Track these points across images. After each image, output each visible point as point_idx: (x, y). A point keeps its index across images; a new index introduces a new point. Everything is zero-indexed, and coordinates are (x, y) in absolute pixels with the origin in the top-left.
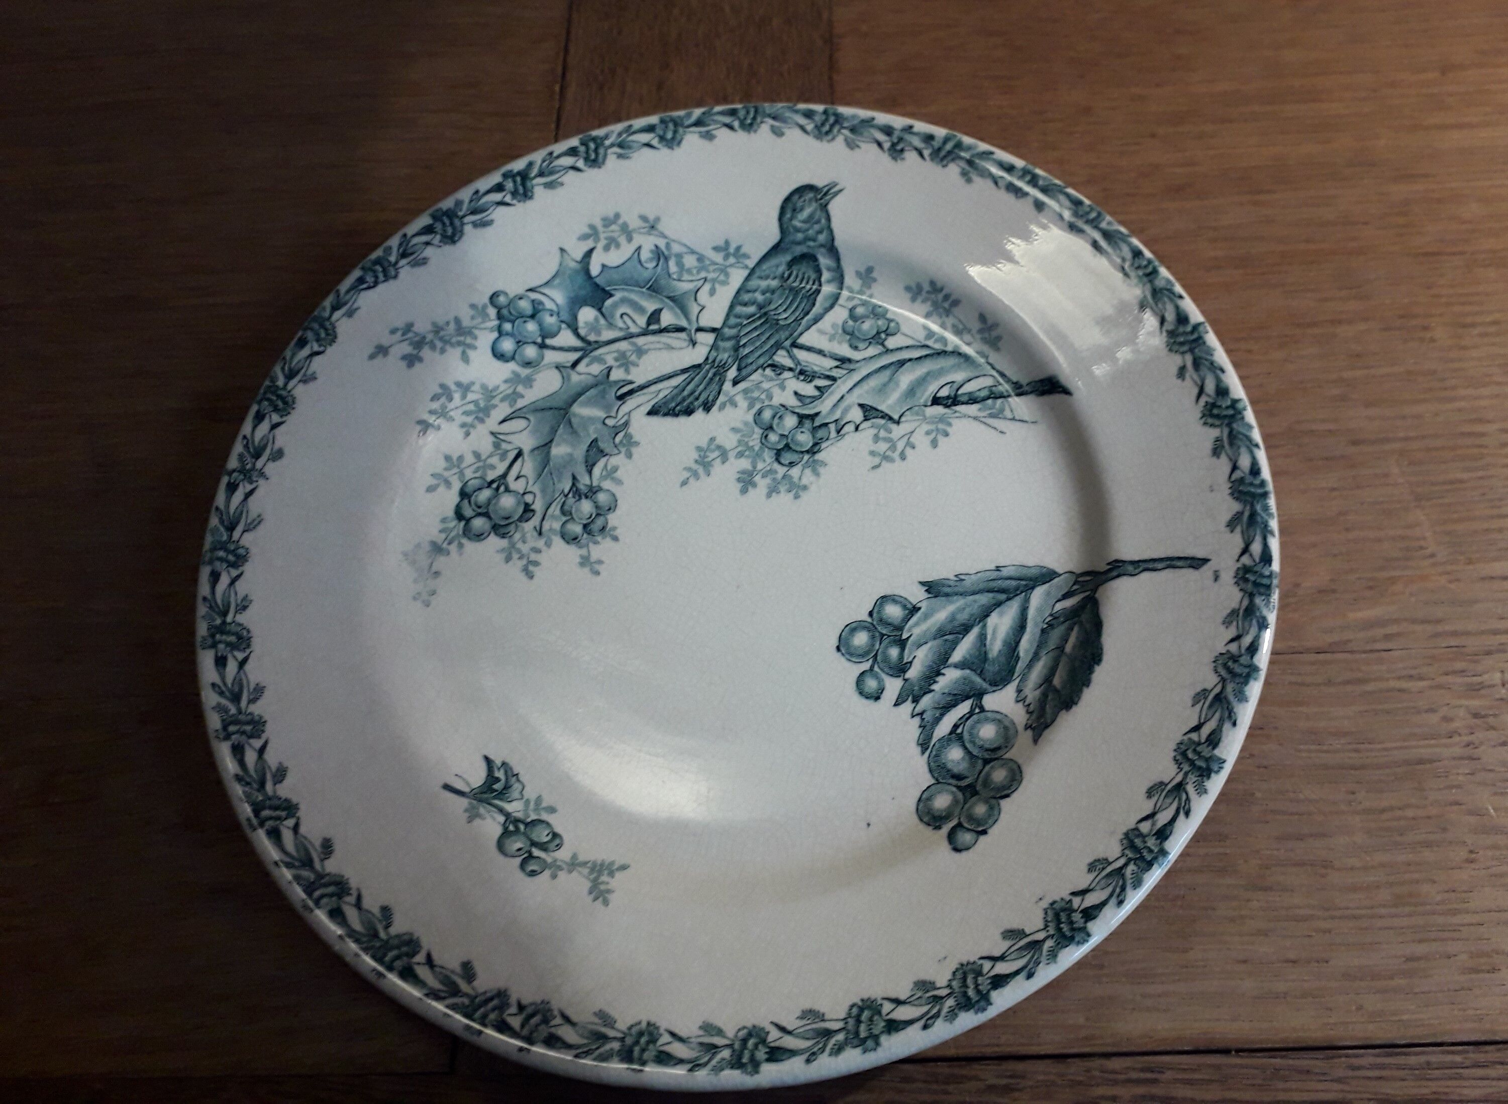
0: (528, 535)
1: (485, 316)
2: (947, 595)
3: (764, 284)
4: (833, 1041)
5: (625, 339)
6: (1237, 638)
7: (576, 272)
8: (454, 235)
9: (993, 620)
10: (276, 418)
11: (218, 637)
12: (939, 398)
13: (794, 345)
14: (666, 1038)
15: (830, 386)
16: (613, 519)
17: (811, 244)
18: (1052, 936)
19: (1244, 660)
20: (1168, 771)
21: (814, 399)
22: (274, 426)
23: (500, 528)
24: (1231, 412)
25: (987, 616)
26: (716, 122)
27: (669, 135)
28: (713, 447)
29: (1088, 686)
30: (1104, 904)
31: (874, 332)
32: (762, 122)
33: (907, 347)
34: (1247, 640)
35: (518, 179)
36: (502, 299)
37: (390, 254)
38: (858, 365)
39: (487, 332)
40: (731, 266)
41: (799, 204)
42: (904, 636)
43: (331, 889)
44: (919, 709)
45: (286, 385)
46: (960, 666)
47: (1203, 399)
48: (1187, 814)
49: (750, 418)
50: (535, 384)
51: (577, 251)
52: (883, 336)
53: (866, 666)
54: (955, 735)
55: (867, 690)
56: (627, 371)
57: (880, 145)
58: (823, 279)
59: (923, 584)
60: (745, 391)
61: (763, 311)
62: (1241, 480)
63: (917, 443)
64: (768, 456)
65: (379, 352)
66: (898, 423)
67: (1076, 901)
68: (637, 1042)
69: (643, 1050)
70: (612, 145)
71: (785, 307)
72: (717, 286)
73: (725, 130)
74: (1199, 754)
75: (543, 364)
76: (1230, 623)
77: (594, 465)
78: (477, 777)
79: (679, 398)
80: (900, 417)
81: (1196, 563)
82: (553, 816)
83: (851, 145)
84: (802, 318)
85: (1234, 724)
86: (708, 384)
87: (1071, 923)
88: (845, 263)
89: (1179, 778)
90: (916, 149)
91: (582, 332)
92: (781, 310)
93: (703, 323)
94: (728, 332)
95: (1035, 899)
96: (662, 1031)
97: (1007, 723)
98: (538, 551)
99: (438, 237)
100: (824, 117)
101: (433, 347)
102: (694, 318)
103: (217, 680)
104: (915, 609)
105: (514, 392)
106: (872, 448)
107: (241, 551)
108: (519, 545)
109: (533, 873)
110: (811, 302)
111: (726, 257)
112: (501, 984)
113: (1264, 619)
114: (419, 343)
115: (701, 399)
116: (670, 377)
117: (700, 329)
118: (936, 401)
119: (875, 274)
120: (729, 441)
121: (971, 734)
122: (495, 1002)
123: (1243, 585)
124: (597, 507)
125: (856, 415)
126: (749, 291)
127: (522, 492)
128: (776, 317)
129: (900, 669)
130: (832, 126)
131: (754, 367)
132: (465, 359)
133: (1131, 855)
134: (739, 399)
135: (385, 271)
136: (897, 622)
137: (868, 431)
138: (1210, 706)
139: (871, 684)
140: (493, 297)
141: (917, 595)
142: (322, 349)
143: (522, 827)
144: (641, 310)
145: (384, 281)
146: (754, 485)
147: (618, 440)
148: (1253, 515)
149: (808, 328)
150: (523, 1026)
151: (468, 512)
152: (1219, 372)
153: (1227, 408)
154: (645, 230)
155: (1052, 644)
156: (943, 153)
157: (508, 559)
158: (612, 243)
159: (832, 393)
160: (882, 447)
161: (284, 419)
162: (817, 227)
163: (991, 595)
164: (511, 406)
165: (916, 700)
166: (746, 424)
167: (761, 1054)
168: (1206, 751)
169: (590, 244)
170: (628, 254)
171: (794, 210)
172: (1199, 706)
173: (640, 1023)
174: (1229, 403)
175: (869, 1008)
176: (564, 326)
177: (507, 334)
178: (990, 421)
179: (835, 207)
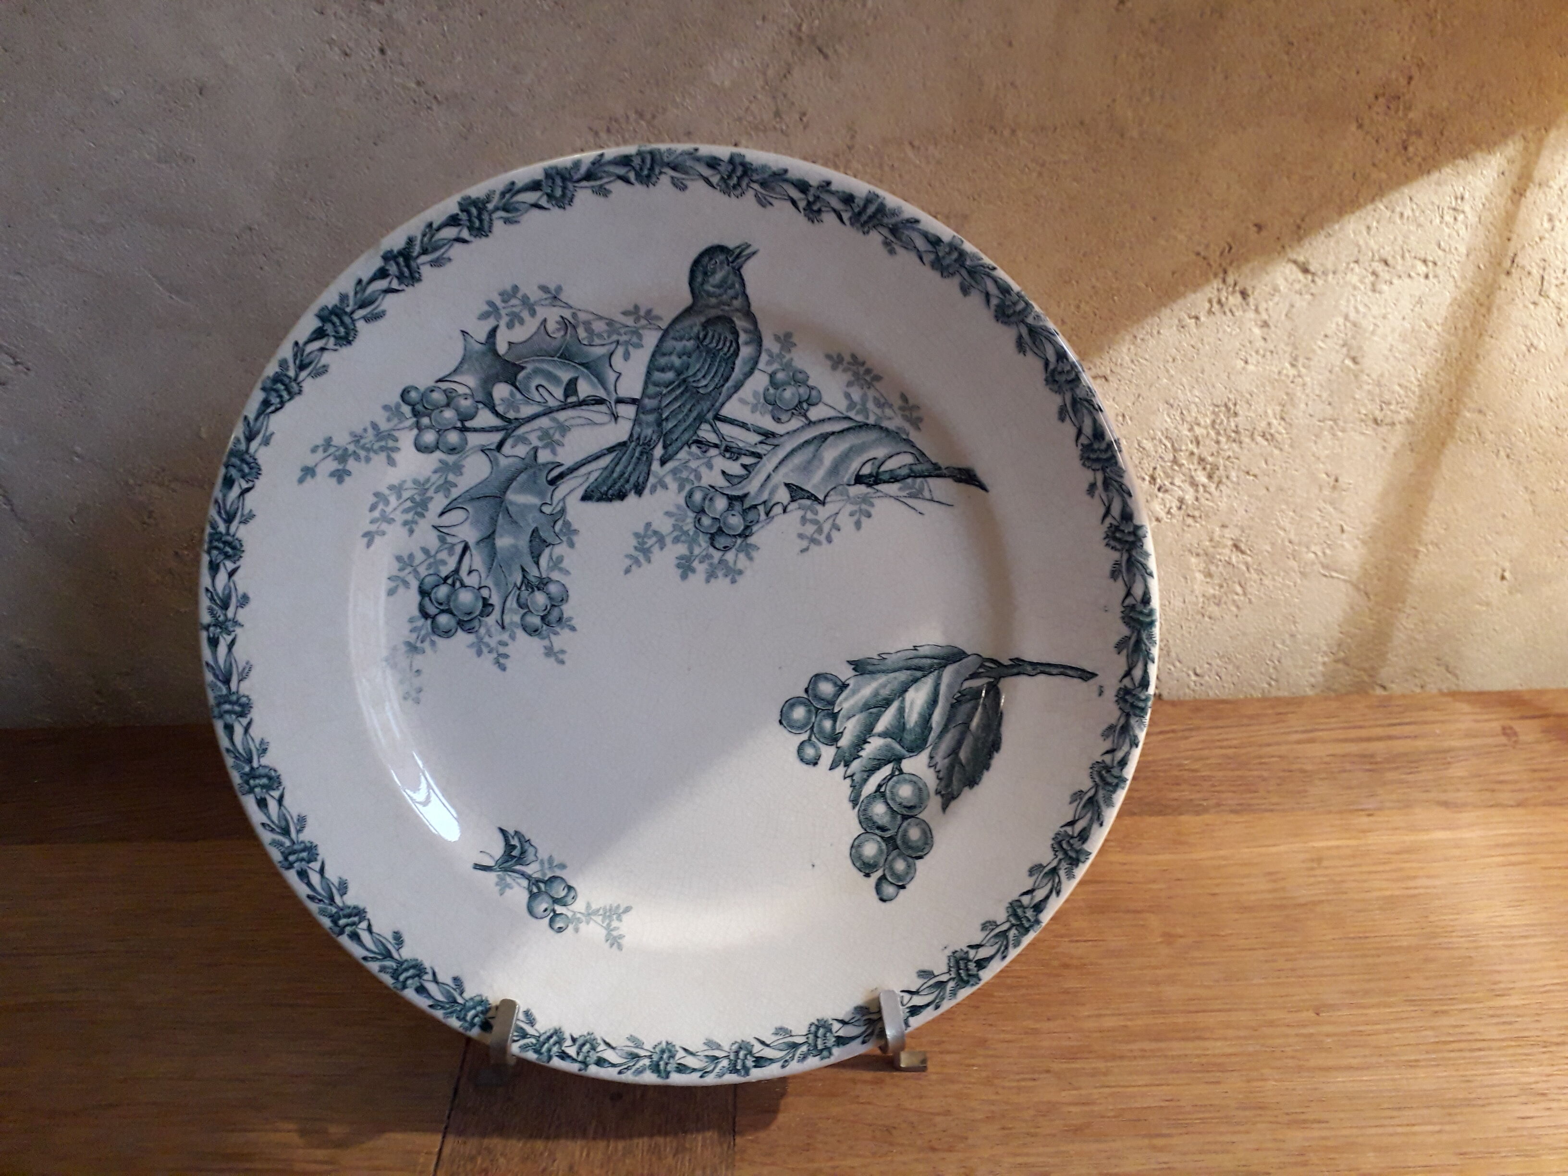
0: (493, 630)
1: (401, 416)
2: (872, 673)
3: (679, 345)
4: (799, 1052)
5: (545, 414)
6: (1111, 751)
7: (484, 354)
8: (347, 334)
9: (910, 695)
10: (230, 565)
11: (252, 782)
12: (862, 476)
13: (718, 418)
14: (681, 1053)
15: (756, 464)
16: (567, 610)
17: (727, 308)
18: (953, 979)
19: (1115, 771)
20: (1046, 857)
21: (742, 478)
22: (231, 574)
23: (466, 623)
24: (1131, 538)
25: (906, 691)
26: (609, 174)
27: (558, 193)
28: (650, 533)
29: (988, 769)
30: (991, 958)
31: (796, 402)
32: (661, 173)
33: (829, 419)
34: (1120, 755)
35: (401, 260)
36: (413, 395)
37: (287, 369)
38: (782, 439)
39: (406, 432)
40: (643, 327)
41: (710, 267)
42: (836, 710)
43: (411, 972)
44: (849, 772)
45: (228, 528)
46: (883, 735)
47: (1109, 520)
48: (1058, 893)
49: (682, 502)
50: (464, 470)
51: (480, 332)
52: (805, 406)
53: (805, 737)
54: (879, 793)
55: (806, 757)
56: (554, 452)
57: (794, 203)
58: (741, 341)
59: (850, 662)
60: (674, 472)
61: (682, 377)
62: (1133, 608)
63: (842, 525)
64: (703, 541)
65: (306, 474)
66: (823, 503)
67: (972, 953)
68: (661, 1058)
69: (667, 1064)
70: (497, 209)
71: (703, 372)
72: (631, 349)
73: (620, 184)
74: (1071, 845)
75: (468, 448)
76: (1108, 737)
77: (539, 555)
78: (498, 849)
79: (610, 482)
80: (826, 497)
81: (1086, 675)
82: (565, 871)
83: (763, 202)
84: (723, 386)
85: (1101, 825)
86: (637, 464)
87: (968, 970)
88: (762, 326)
89: (1054, 864)
90: (835, 210)
91: (500, 409)
92: (700, 375)
93: (623, 393)
94: (649, 403)
95: (941, 947)
96: (678, 1048)
97: (921, 785)
98: (506, 644)
99: (332, 340)
100: (730, 167)
101: (358, 458)
102: (612, 388)
103: (265, 820)
104: (844, 686)
105: (446, 482)
106: (801, 531)
107: (244, 700)
108: (487, 639)
109: (560, 930)
110: (730, 365)
111: (637, 320)
112: (555, 1024)
113: (1136, 737)
114: (343, 457)
115: (633, 480)
116: (597, 457)
117: (619, 401)
118: (859, 479)
119: (795, 339)
120: (665, 526)
121: (892, 793)
122: (555, 1038)
123: (1122, 705)
124: (551, 598)
125: (783, 495)
126: (664, 355)
127: (477, 586)
128: (695, 385)
129: (833, 739)
130: (740, 179)
131: (679, 444)
132: (391, 462)
133: (1014, 922)
134: (668, 480)
135: (287, 389)
136: (829, 697)
137: (795, 513)
138: (1084, 806)
139: (810, 752)
140: (404, 394)
141: (846, 673)
142: (250, 484)
143: (542, 885)
144: (555, 379)
145: (289, 400)
146: (693, 571)
147: (558, 527)
148: (1139, 641)
149: (729, 397)
150: (578, 1054)
151: (432, 610)
152: (1126, 496)
153: (1129, 533)
154: (547, 302)
155: (960, 718)
156: (864, 218)
157: (479, 653)
158: (515, 320)
159: (758, 472)
160: (810, 529)
161: (238, 564)
162: (731, 292)
163: (909, 672)
164: (446, 497)
165: (847, 765)
166: (678, 507)
167: (750, 1063)
168: (1076, 843)
169: (490, 323)
170: (533, 329)
171: (705, 273)
172: (1075, 804)
173: (660, 1044)
174: (1131, 529)
175: (823, 1026)
176: (480, 406)
177: (427, 427)
178: (910, 501)
179: (749, 270)
